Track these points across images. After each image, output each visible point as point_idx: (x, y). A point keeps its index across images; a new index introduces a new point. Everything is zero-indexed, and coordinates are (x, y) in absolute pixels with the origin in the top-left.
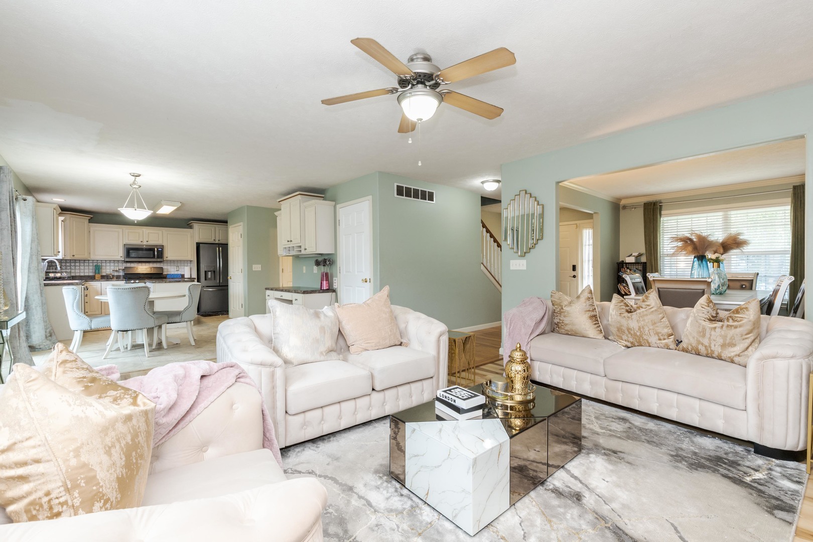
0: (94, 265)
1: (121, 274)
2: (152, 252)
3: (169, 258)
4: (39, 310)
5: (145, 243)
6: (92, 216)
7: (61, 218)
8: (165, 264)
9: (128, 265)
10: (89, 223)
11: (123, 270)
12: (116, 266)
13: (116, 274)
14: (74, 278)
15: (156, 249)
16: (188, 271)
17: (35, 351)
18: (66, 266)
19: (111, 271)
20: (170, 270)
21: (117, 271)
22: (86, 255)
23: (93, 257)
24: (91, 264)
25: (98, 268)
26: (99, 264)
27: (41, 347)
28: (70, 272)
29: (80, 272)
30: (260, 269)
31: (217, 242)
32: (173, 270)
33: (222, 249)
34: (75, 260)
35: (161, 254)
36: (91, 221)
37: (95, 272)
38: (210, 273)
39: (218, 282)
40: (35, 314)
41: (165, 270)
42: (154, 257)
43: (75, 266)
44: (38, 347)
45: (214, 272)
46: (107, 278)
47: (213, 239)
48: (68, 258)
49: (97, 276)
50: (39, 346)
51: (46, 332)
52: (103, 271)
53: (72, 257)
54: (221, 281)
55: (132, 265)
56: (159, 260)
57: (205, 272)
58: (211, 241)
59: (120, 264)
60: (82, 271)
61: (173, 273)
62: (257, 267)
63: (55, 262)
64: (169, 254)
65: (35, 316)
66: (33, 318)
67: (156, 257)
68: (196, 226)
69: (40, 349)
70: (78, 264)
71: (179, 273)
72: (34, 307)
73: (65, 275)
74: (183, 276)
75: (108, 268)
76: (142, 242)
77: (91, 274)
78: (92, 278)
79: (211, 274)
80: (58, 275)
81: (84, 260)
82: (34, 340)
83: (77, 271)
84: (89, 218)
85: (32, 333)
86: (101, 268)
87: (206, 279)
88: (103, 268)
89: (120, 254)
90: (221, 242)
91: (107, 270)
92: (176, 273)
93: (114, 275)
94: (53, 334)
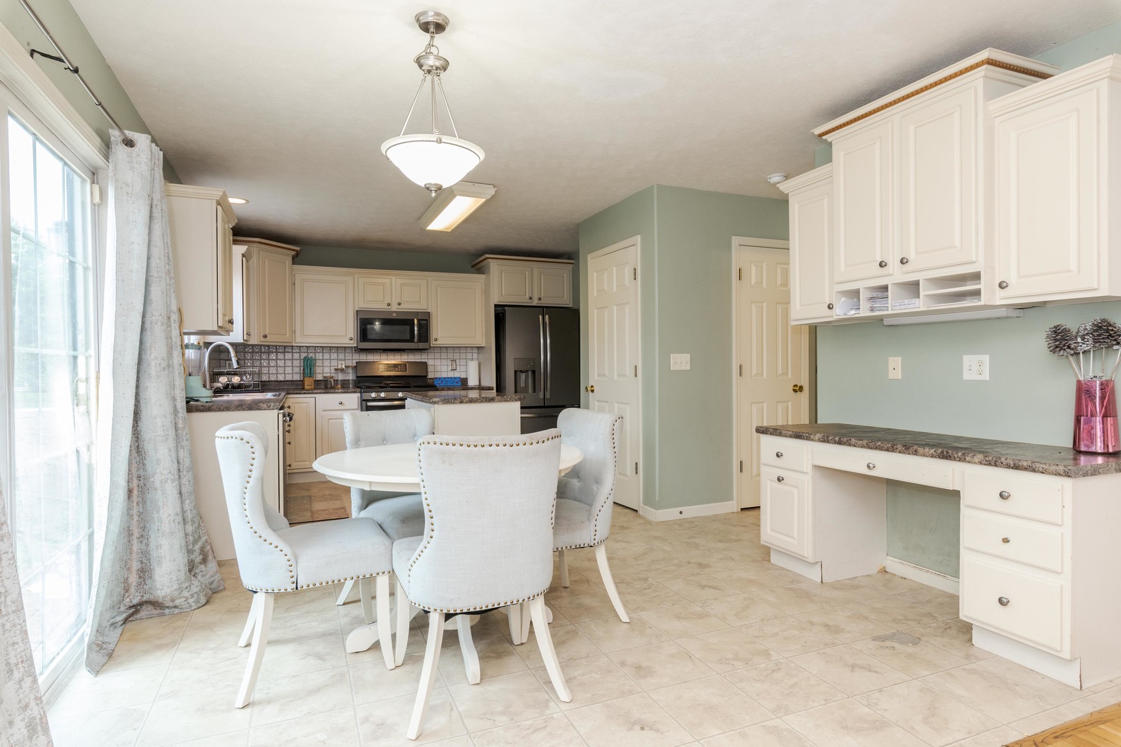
0: (302, 358)
1: (351, 376)
2: (408, 328)
3: (441, 342)
4: (171, 490)
5: (394, 308)
6: (298, 249)
7: (239, 250)
8: (431, 356)
9: (364, 357)
10: (294, 263)
11: (355, 368)
12: (342, 360)
13: (340, 377)
14: (264, 386)
15: (416, 321)
16: (476, 371)
17: (163, 615)
18: (252, 359)
19: (333, 371)
20: (439, 368)
21: (342, 370)
22: (288, 335)
23: (300, 340)
24: (296, 356)
25: (309, 366)
26: (310, 355)
27: (177, 602)
28: (260, 374)
29: (277, 374)
30: (688, 367)
31: (535, 302)
32: (444, 368)
33: (550, 318)
34: (269, 346)
35: (425, 334)
36: (297, 259)
37: (304, 373)
38: (523, 376)
39: (542, 397)
40: (160, 504)
41: (430, 369)
42: (411, 340)
43: (269, 360)
44: (171, 604)
45: (534, 372)
46: (326, 386)
47: (527, 296)
48: (254, 340)
49: (308, 383)
50: (173, 600)
51: (189, 552)
52: (319, 370)
53: (262, 339)
54: (548, 396)
55: (370, 358)
56: (421, 345)
57: (516, 372)
58: (524, 300)
59: (349, 356)
60: (281, 370)
61: (444, 375)
62: (680, 362)
63: (229, 352)
64: (441, 333)
65: (161, 511)
66: (155, 516)
67: (416, 340)
68: (495, 266)
69: (175, 607)
70: (273, 356)
71: (457, 375)
72: (157, 484)
73: (247, 379)
74: (464, 381)
75: (327, 363)
76: (389, 305)
77: (297, 377)
78: (297, 387)
79: (527, 377)
80: (236, 380)
81: (285, 347)
82: (158, 585)
83: (273, 370)
84: (294, 253)
85: (154, 563)
86: (315, 365)
87: (516, 392)
88: (319, 363)
89: (347, 333)
90: (545, 302)
91: (325, 368)
92: (451, 375)
93: (337, 380)
94: (210, 557)
